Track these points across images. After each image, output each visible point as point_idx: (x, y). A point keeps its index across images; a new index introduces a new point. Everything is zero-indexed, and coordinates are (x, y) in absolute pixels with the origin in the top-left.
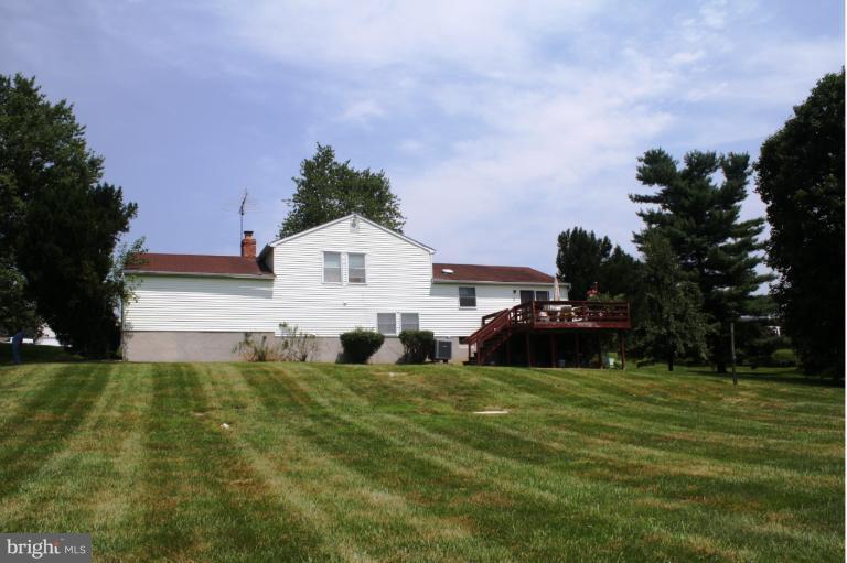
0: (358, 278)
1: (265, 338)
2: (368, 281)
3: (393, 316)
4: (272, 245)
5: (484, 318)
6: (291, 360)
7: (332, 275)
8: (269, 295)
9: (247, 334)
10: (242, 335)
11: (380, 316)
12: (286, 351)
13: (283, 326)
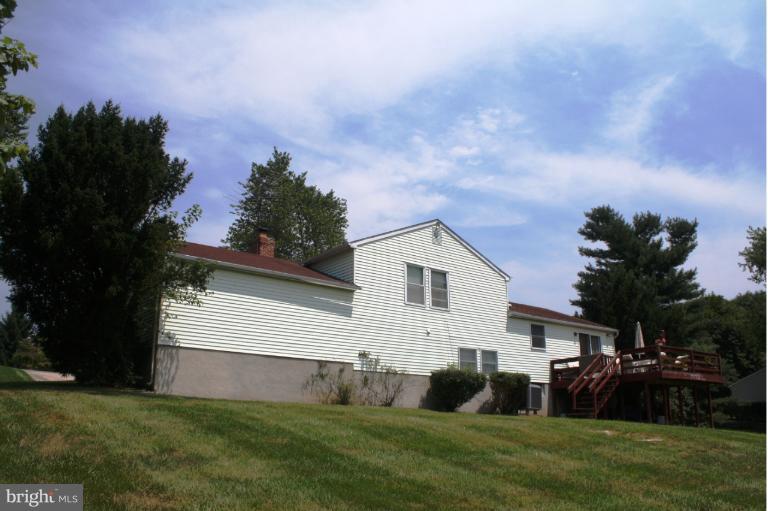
0: (441, 300)
1: (341, 371)
2: (452, 306)
3: (473, 352)
4: (354, 245)
5: (553, 363)
6: (371, 403)
7: (415, 295)
8: (347, 312)
9: (321, 364)
10: (316, 364)
11: (462, 351)
12: (366, 391)
13: (363, 355)
